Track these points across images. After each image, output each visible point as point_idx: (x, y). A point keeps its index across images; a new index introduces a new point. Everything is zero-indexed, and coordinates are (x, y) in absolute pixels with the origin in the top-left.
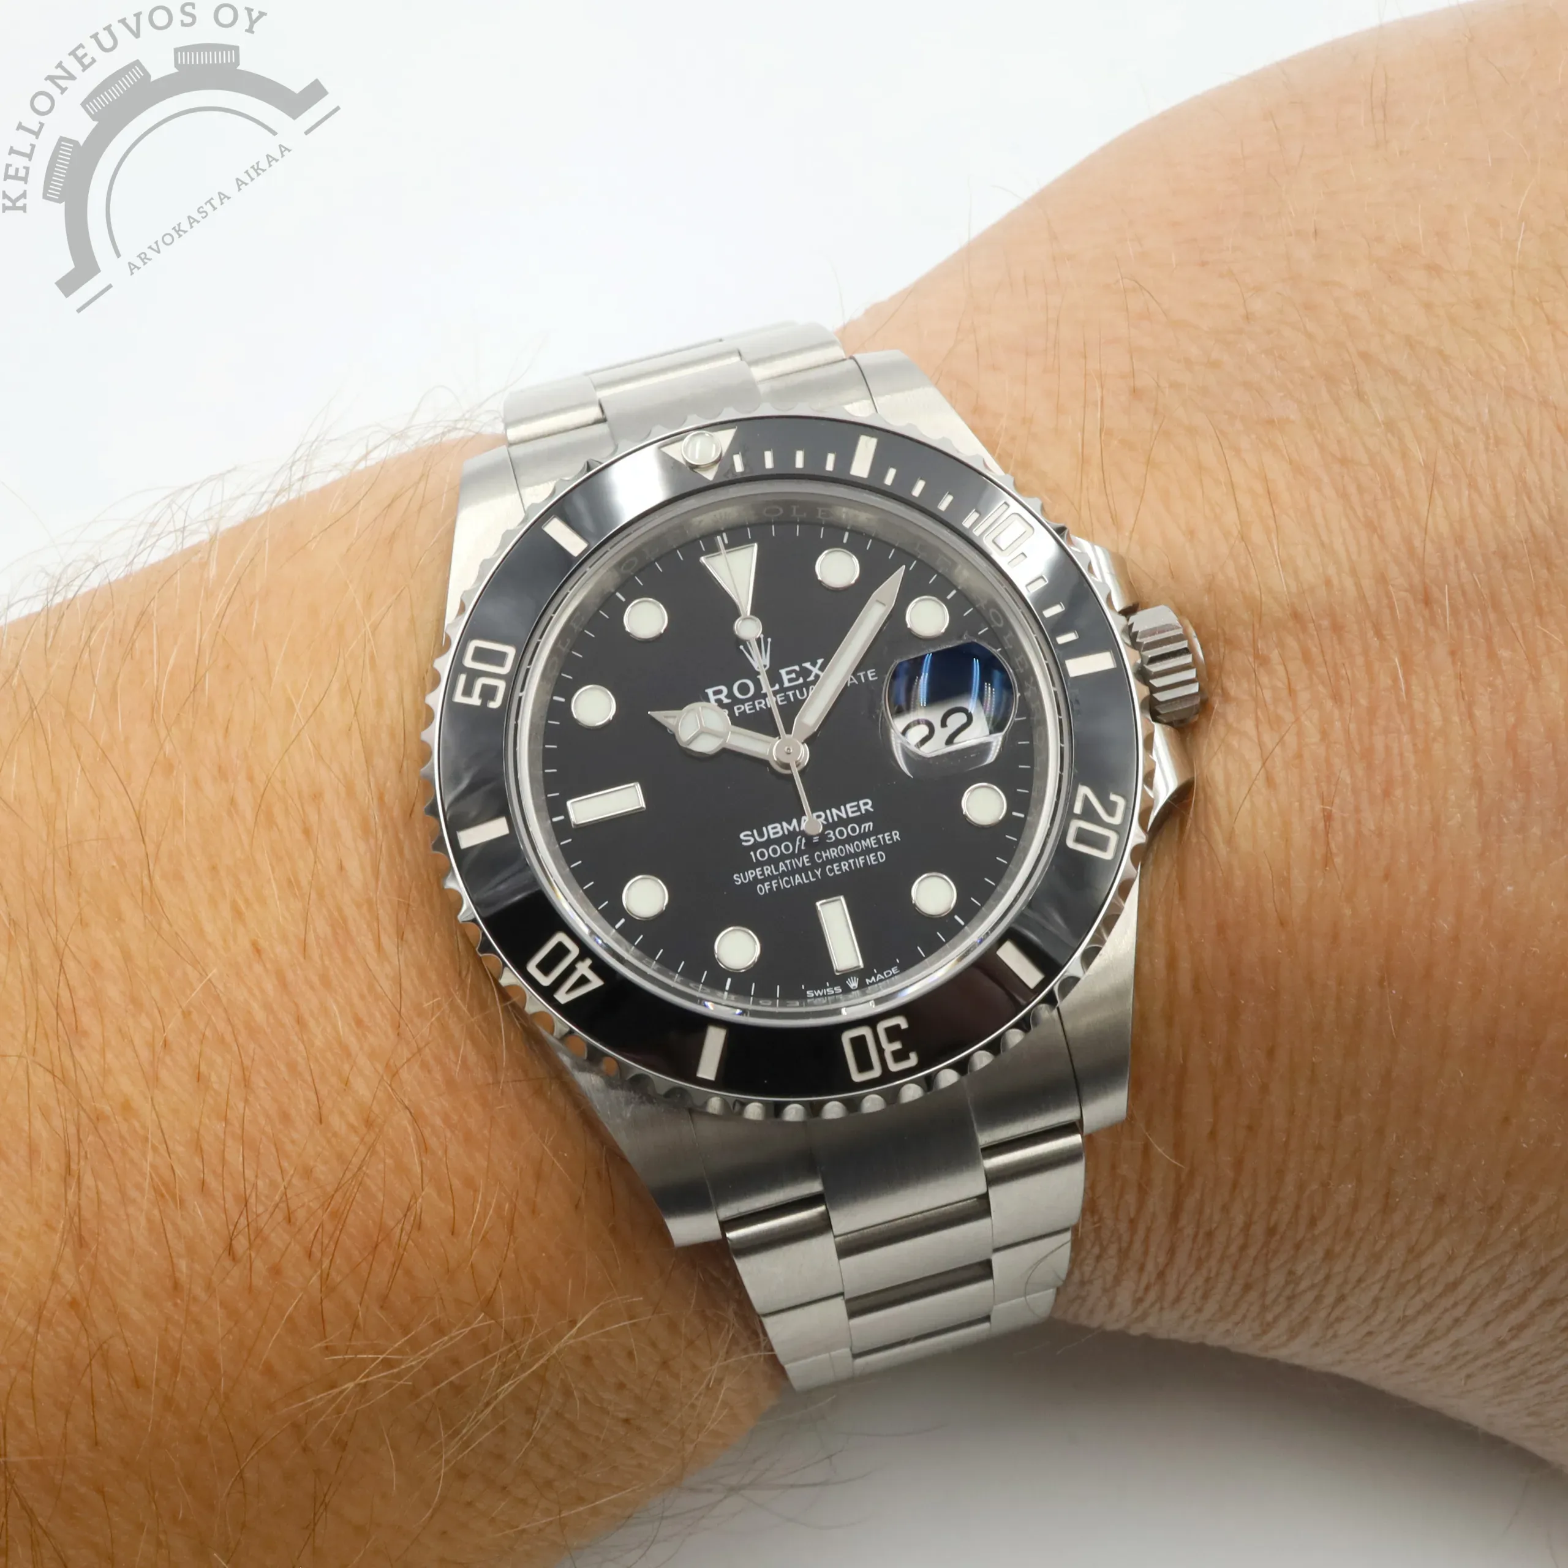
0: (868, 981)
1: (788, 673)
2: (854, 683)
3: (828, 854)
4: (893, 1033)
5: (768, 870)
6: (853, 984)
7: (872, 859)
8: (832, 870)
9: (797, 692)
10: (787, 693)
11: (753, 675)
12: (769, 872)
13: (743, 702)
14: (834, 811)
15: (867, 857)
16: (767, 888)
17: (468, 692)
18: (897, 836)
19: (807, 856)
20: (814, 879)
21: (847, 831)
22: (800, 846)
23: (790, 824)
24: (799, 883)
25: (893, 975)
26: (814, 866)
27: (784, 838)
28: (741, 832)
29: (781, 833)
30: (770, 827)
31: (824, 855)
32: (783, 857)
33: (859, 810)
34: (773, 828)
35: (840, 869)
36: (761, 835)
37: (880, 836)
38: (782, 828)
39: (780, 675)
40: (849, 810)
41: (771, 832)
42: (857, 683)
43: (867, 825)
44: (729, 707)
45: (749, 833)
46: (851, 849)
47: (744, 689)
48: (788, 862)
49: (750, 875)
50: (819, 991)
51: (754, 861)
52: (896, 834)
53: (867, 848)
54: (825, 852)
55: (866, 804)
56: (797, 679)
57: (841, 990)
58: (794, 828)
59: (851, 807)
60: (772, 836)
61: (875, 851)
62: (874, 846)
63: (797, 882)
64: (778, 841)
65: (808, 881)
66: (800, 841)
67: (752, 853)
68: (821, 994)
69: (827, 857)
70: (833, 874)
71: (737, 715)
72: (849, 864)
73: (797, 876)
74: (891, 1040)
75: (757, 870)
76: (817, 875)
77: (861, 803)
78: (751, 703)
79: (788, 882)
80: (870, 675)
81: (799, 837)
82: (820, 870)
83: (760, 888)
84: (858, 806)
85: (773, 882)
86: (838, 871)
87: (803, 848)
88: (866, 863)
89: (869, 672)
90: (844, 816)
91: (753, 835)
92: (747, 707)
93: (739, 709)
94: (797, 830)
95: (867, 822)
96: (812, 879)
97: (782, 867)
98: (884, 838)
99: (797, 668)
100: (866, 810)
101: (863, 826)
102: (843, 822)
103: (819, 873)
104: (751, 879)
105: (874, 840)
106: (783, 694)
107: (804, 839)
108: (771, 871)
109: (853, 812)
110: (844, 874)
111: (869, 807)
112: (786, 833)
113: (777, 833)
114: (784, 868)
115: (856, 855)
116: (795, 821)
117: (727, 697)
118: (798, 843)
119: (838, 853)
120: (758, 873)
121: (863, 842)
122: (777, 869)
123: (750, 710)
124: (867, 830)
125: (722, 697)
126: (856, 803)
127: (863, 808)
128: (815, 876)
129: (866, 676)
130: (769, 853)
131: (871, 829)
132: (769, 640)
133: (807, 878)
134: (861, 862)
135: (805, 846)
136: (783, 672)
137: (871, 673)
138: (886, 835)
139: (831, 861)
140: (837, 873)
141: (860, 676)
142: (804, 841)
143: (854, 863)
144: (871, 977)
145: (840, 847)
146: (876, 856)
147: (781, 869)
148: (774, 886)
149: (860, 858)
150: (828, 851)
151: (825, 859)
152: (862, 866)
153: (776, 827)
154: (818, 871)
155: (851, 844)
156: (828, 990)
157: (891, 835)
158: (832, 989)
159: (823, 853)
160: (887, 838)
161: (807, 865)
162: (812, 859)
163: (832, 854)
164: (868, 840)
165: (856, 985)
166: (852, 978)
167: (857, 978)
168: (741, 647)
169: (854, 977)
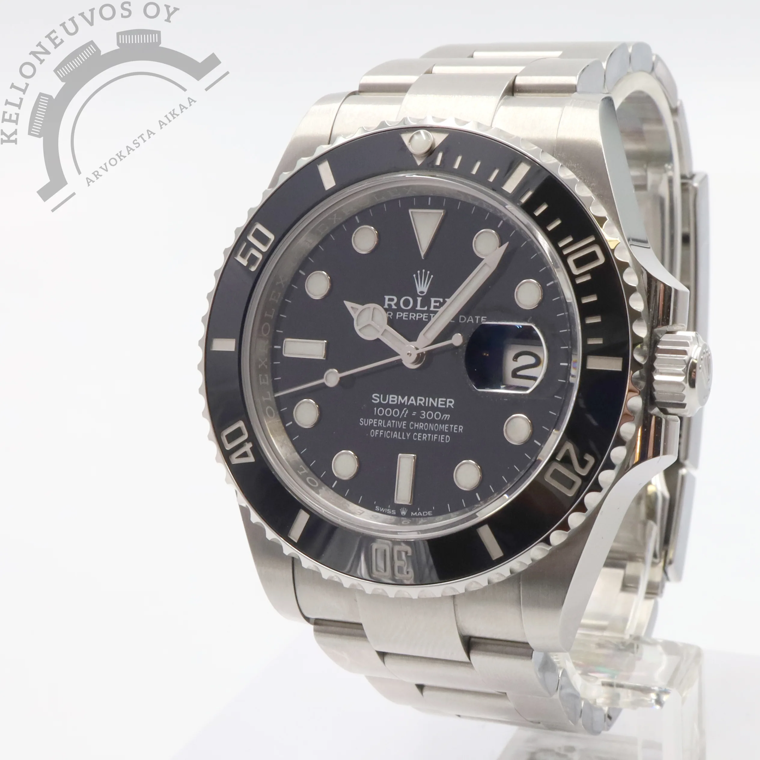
0: (412, 513)
1: (435, 302)
3: (418, 426)
6: (404, 513)
7: (442, 438)
8: (416, 437)
13: (403, 311)
14: (431, 399)
16: (376, 433)
17: (244, 255)
18: (461, 430)
19: (405, 422)
20: (404, 439)
21: (434, 415)
22: (404, 414)
23: (403, 399)
24: (395, 437)
26: (407, 430)
29: (396, 402)
30: (391, 396)
31: (415, 425)
33: (445, 404)
34: (392, 398)
35: (421, 438)
36: (384, 399)
37: (452, 426)
40: (440, 402)
41: (391, 399)
42: (473, 322)
43: (447, 416)
45: (378, 395)
47: (407, 303)
49: (370, 421)
50: (383, 509)
54: (417, 424)
55: (450, 402)
58: (405, 402)
59: (441, 401)
61: (445, 434)
62: (446, 431)
63: (394, 436)
64: (393, 407)
65: (401, 438)
68: (383, 511)
72: (428, 436)
73: (396, 432)
75: (375, 420)
76: (407, 437)
77: (448, 400)
78: (407, 313)
79: (389, 434)
84: (446, 402)
85: (381, 431)
86: (420, 438)
88: (437, 440)
90: (435, 405)
91: (380, 398)
92: (404, 315)
94: (406, 404)
95: (447, 414)
96: (403, 438)
98: (453, 428)
100: (449, 406)
101: (444, 415)
102: (434, 409)
103: (408, 436)
105: (447, 426)
107: (407, 410)
109: (441, 405)
111: (451, 405)
112: (399, 403)
113: (394, 401)
114: (390, 425)
115: (433, 432)
116: (406, 398)
117: (395, 305)
118: (403, 412)
119: (423, 427)
120: (375, 422)
121: (440, 425)
122: (386, 424)
123: (405, 317)
124: (445, 419)
125: (392, 303)
126: (444, 399)
127: (448, 404)
128: (405, 436)
131: (448, 419)
132: (432, 276)
133: (401, 436)
138: (455, 426)
140: (419, 439)
141: (476, 318)
142: (407, 412)
143: (431, 437)
144: (415, 513)
145: (426, 424)
146: (445, 437)
147: (388, 425)
148: (381, 433)
149: (435, 435)
150: (418, 423)
151: (415, 428)
152: (434, 440)
153: (394, 398)
154: (408, 434)
155: (433, 425)
156: (388, 510)
157: (458, 427)
158: (390, 510)
159: (415, 424)
160: (455, 428)
161: (403, 428)
162: (407, 425)
163: (420, 426)
164: (443, 425)
165: (405, 514)
166: (404, 508)
167: (407, 510)
168: (414, 275)
169: (406, 509)
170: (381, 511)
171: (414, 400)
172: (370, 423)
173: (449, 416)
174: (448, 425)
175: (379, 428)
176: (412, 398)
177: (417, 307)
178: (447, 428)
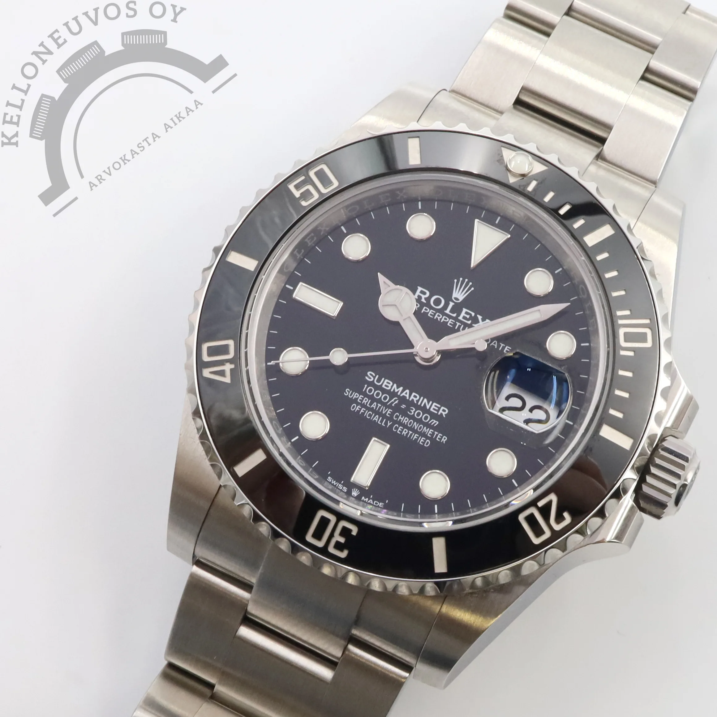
2: (495, 346)
4: (345, 532)
5: (366, 401)
9: (462, 326)
10: (457, 323)
11: (448, 299)
12: (366, 402)
15: (420, 437)
25: (378, 506)
27: (388, 392)
28: (370, 371)
32: (379, 401)
38: (392, 387)
39: (462, 310)
44: (422, 305)
46: (416, 425)
48: (379, 405)
51: (364, 390)
52: (445, 439)
53: (424, 433)
56: (468, 320)
57: (346, 491)
60: (383, 386)
66: (395, 400)
67: (366, 386)
69: (400, 420)
70: (396, 431)
71: (422, 312)
74: (342, 534)
80: (506, 349)
81: (397, 398)
82: (391, 423)
83: (354, 406)
87: (393, 405)
89: (507, 347)
93: (426, 309)
97: (374, 406)
99: (473, 314)
104: (354, 398)
106: (454, 321)
108: (367, 403)
110: (401, 436)
129: (504, 348)
130: (374, 393)
135: (395, 405)
136: (465, 310)
137: (508, 348)
139: (400, 424)
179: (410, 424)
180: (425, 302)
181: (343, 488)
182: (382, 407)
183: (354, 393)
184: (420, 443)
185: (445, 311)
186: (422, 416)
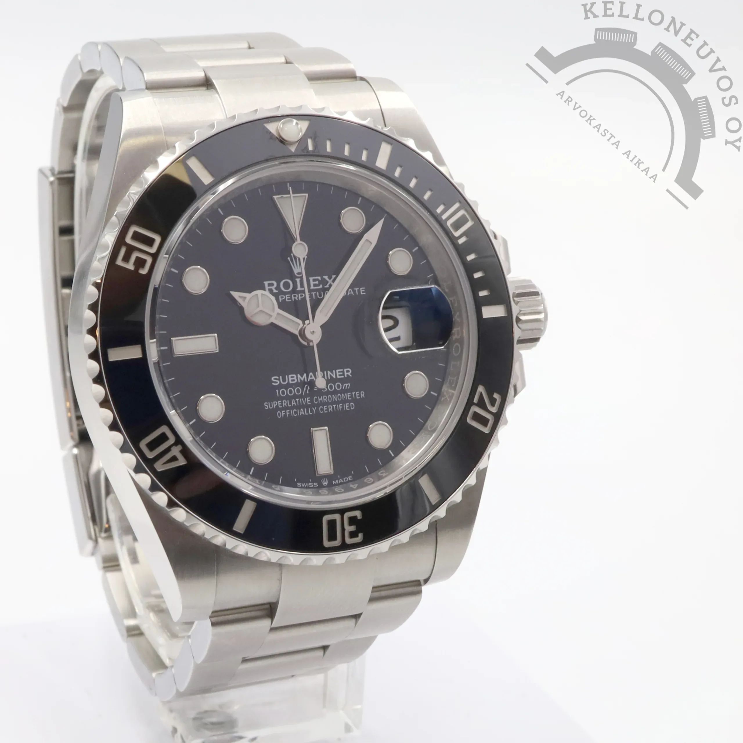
0: (334, 482)
1: (314, 280)
3: (321, 399)
4: (353, 521)
5: (285, 403)
6: (325, 483)
7: (347, 406)
8: (322, 410)
9: (318, 293)
10: (312, 293)
12: (285, 404)
13: (285, 293)
14: (329, 372)
15: (344, 405)
16: (283, 414)
17: (126, 258)
18: (363, 395)
19: (309, 398)
23: (302, 376)
24: (302, 415)
25: (349, 481)
26: (313, 405)
27: (297, 384)
28: (272, 377)
29: (296, 381)
30: (290, 376)
31: (319, 399)
32: (295, 397)
33: (343, 375)
34: (292, 377)
35: (327, 410)
36: (284, 380)
37: (353, 393)
38: (297, 378)
39: (309, 280)
40: (338, 374)
41: (290, 379)
42: (353, 294)
43: (347, 385)
44: (276, 296)
45: (277, 377)
46: (335, 398)
47: (286, 285)
48: (297, 400)
49: (275, 404)
50: (304, 484)
51: (278, 396)
52: (362, 393)
53: (345, 399)
54: (320, 398)
55: (348, 371)
56: (318, 285)
57: (317, 486)
58: (304, 379)
59: (339, 372)
60: (291, 382)
61: (349, 402)
62: (349, 399)
63: (301, 413)
64: (293, 386)
65: (308, 414)
66: (307, 388)
67: (277, 391)
69: (321, 401)
70: (323, 412)
71: (280, 301)
72: (333, 407)
73: (302, 409)
74: (350, 524)
75: (279, 402)
77: (345, 370)
78: (289, 295)
79: (296, 413)
80: (361, 291)
81: (306, 385)
82: (315, 408)
83: (279, 413)
84: (343, 372)
85: (287, 411)
86: (326, 410)
87: (307, 392)
88: (342, 409)
90: (334, 377)
91: (279, 379)
92: (287, 297)
93: (282, 297)
94: (306, 380)
95: (347, 383)
96: (310, 413)
98: (355, 394)
99: (319, 278)
100: (348, 375)
101: (344, 385)
102: (334, 380)
103: (314, 410)
104: (274, 407)
105: (349, 395)
107: (309, 387)
108: (287, 404)
109: (340, 375)
110: (329, 413)
111: (349, 374)
112: (299, 381)
113: (294, 380)
114: (295, 403)
115: (338, 403)
116: (305, 375)
117: (276, 289)
118: (305, 389)
119: (327, 399)
120: (279, 404)
121: (343, 395)
122: (291, 403)
123: (288, 299)
124: (346, 388)
125: (273, 288)
126: (342, 370)
127: (346, 374)
128: (312, 411)
129: (359, 291)
130: (287, 392)
131: (349, 388)
133: (308, 412)
134: (340, 407)
135: (309, 391)
136: (311, 278)
137: (362, 289)
138: (357, 393)
139: (323, 404)
140: (325, 412)
141: (356, 288)
142: (309, 388)
143: (336, 407)
144: (336, 481)
145: (329, 396)
146: (349, 405)
147: (293, 404)
148: (288, 413)
149: (340, 405)
150: (322, 397)
151: (319, 402)
152: (340, 410)
153: (293, 377)
154: (314, 409)
155: (336, 395)
156: (310, 484)
157: (360, 393)
158: (312, 483)
159: (319, 397)
160: (357, 395)
161: (308, 403)
162: (312, 401)
163: (324, 399)
164: (346, 394)
165: (327, 484)
166: (325, 479)
167: (328, 480)
168: (289, 258)
169: (326, 479)
170: (303, 486)
171: (313, 375)
172: (275, 405)
173: (349, 384)
174: (350, 393)
175: (286, 408)
176: (311, 374)
177: (297, 288)
178: (350, 396)
179: (330, 399)
180: (277, 291)
181: (314, 485)
182: (301, 399)
183: (272, 403)
184: (347, 409)
185: (297, 289)
186: (335, 387)
